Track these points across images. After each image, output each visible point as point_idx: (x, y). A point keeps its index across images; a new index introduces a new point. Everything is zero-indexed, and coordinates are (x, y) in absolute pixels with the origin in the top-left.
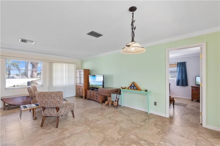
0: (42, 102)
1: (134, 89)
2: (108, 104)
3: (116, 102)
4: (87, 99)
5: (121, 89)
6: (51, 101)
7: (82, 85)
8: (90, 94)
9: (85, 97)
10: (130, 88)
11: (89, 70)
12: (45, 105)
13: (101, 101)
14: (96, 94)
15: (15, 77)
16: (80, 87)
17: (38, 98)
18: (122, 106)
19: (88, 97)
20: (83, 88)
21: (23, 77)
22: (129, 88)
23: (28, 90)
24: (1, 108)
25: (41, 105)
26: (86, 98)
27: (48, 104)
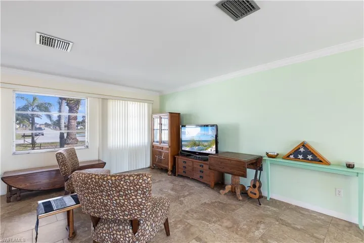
0: (92, 203)
1: (308, 159)
2: (233, 193)
3: (257, 189)
4: (177, 175)
5: (266, 158)
6: (117, 204)
7: (166, 146)
8: (184, 165)
9: (171, 171)
10: (292, 157)
11: (179, 114)
12: (100, 213)
13: (213, 184)
14: (199, 167)
15: (43, 128)
16: (160, 150)
17: (81, 191)
18: (268, 199)
19: (180, 171)
20: (169, 152)
21: (56, 128)
22: (288, 156)
23: (58, 160)
24: (1, 196)
25: (88, 210)
26: (174, 172)
27: (108, 211)
